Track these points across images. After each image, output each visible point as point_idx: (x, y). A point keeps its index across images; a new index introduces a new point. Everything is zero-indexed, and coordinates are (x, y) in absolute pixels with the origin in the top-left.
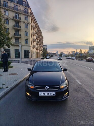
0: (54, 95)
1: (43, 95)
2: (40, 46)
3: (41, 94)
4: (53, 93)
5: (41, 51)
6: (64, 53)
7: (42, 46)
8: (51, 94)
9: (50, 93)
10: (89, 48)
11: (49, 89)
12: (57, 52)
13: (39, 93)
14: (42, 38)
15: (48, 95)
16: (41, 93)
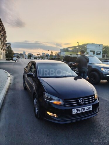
0: (90, 110)
1: (78, 113)
2: (2, 44)
3: (75, 111)
4: (90, 106)
5: (4, 50)
6: (33, 54)
7: (5, 44)
8: (88, 108)
9: (86, 108)
10: (61, 50)
11: (85, 102)
12: (24, 52)
13: (73, 110)
14: (5, 33)
15: (84, 111)
16: (76, 109)
